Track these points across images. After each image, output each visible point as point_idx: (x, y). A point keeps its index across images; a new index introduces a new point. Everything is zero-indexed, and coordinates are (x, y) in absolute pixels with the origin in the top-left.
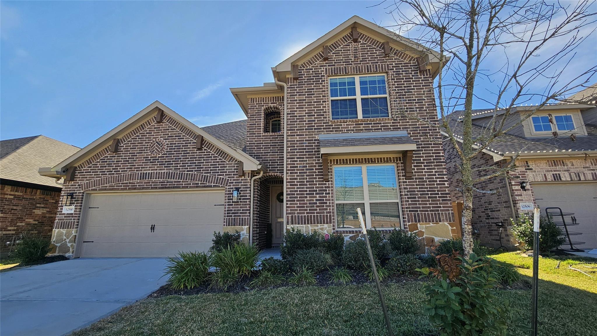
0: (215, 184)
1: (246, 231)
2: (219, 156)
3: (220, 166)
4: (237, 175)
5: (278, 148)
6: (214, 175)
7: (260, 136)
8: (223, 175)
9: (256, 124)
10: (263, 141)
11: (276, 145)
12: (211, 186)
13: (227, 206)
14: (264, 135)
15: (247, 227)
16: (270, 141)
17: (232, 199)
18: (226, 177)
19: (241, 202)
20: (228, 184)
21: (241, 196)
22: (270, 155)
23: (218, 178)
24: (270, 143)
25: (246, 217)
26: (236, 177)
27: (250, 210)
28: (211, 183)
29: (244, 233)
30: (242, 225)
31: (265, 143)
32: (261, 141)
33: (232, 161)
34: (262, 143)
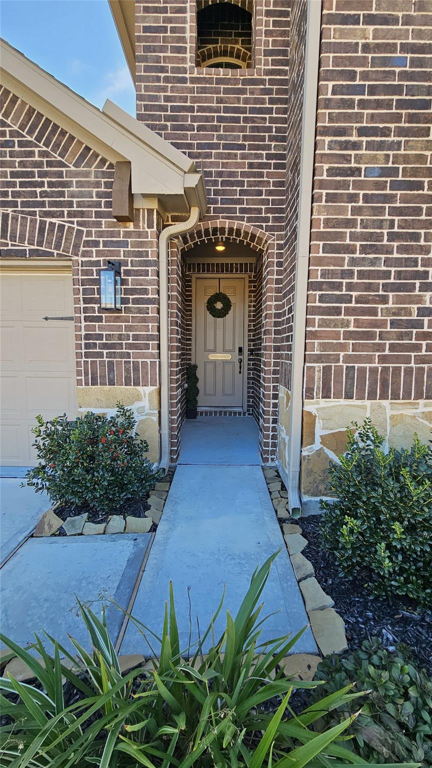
0: (35, 247)
1: (150, 401)
2: (39, 139)
3: (46, 180)
4: (108, 216)
5: (243, 129)
6: (30, 213)
7: (184, 80)
8: (61, 215)
9: (165, 30)
10: (194, 100)
11: (237, 120)
12: (21, 254)
13: (83, 324)
14: (195, 75)
15: (151, 389)
16: (220, 101)
17: (98, 301)
18: (72, 223)
19: (128, 310)
20: (82, 249)
21: (127, 291)
22: (219, 156)
23: (43, 223)
24: (217, 110)
25: (148, 361)
26: (109, 225)
27: (159, 338)
28: (22, 240)
29: (144, 407)
30: (137, 384)
31: (201, 109)
32: (185, 100)
33: (89, 165)
34: (191, 109)
